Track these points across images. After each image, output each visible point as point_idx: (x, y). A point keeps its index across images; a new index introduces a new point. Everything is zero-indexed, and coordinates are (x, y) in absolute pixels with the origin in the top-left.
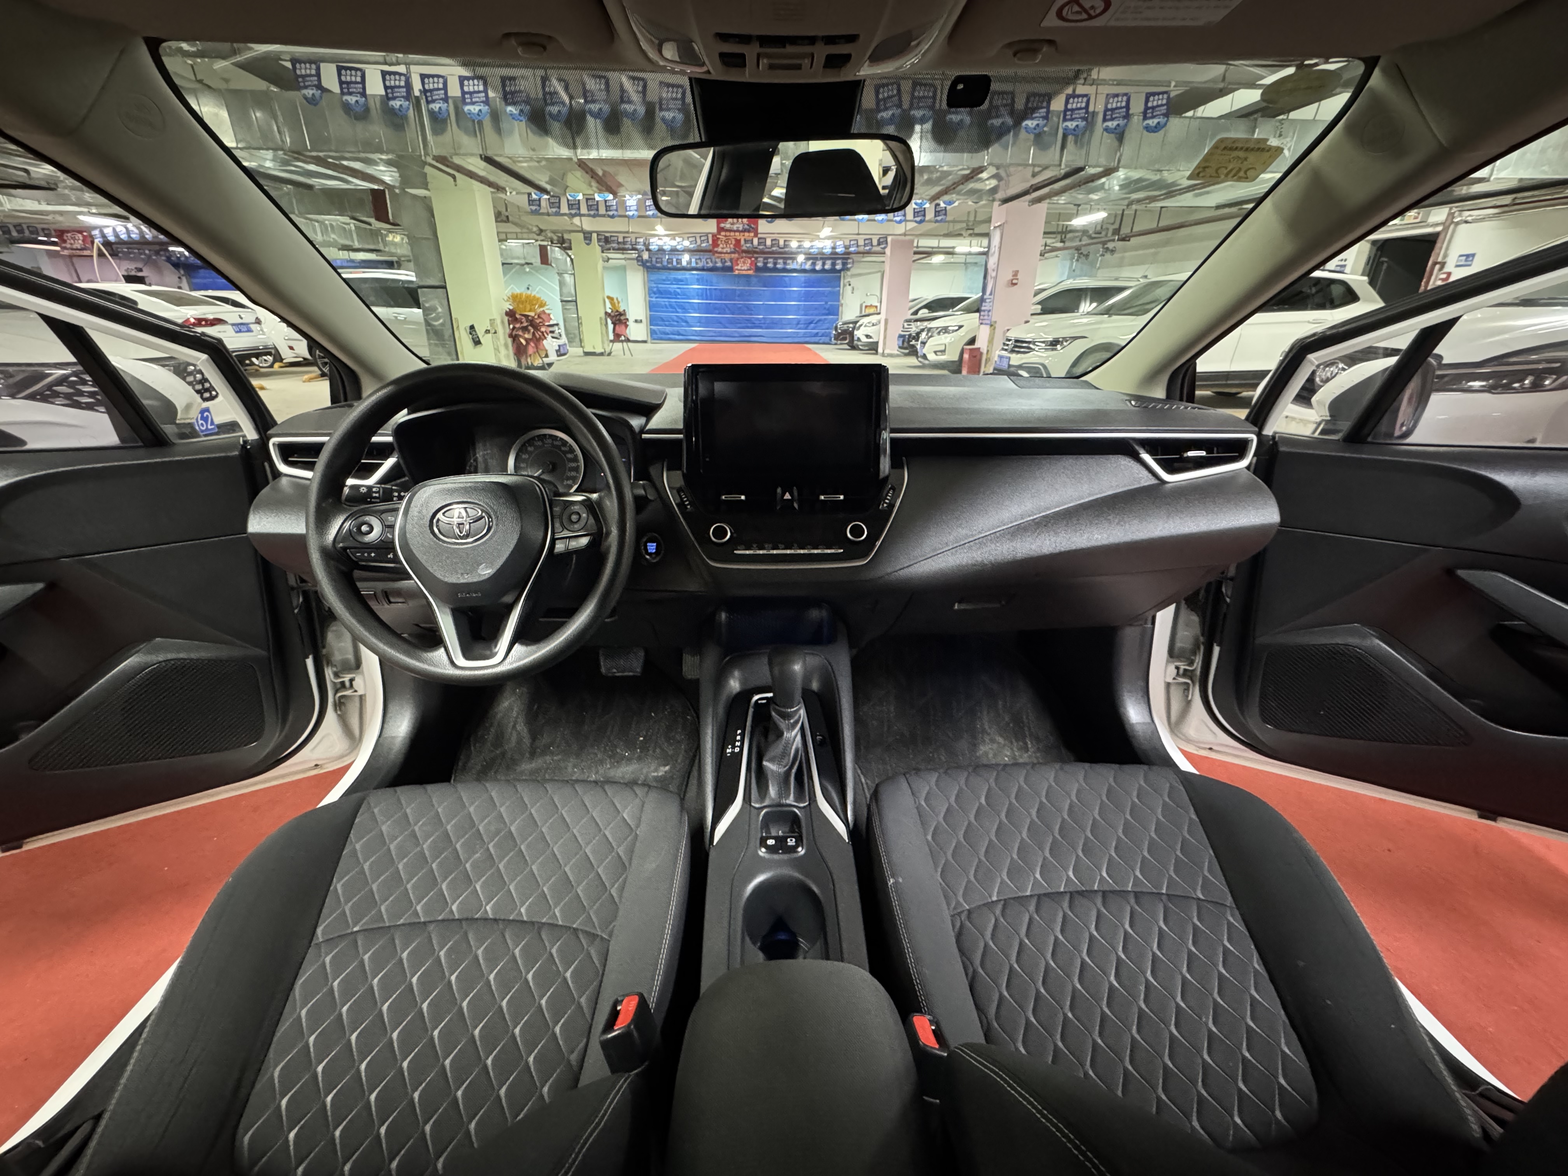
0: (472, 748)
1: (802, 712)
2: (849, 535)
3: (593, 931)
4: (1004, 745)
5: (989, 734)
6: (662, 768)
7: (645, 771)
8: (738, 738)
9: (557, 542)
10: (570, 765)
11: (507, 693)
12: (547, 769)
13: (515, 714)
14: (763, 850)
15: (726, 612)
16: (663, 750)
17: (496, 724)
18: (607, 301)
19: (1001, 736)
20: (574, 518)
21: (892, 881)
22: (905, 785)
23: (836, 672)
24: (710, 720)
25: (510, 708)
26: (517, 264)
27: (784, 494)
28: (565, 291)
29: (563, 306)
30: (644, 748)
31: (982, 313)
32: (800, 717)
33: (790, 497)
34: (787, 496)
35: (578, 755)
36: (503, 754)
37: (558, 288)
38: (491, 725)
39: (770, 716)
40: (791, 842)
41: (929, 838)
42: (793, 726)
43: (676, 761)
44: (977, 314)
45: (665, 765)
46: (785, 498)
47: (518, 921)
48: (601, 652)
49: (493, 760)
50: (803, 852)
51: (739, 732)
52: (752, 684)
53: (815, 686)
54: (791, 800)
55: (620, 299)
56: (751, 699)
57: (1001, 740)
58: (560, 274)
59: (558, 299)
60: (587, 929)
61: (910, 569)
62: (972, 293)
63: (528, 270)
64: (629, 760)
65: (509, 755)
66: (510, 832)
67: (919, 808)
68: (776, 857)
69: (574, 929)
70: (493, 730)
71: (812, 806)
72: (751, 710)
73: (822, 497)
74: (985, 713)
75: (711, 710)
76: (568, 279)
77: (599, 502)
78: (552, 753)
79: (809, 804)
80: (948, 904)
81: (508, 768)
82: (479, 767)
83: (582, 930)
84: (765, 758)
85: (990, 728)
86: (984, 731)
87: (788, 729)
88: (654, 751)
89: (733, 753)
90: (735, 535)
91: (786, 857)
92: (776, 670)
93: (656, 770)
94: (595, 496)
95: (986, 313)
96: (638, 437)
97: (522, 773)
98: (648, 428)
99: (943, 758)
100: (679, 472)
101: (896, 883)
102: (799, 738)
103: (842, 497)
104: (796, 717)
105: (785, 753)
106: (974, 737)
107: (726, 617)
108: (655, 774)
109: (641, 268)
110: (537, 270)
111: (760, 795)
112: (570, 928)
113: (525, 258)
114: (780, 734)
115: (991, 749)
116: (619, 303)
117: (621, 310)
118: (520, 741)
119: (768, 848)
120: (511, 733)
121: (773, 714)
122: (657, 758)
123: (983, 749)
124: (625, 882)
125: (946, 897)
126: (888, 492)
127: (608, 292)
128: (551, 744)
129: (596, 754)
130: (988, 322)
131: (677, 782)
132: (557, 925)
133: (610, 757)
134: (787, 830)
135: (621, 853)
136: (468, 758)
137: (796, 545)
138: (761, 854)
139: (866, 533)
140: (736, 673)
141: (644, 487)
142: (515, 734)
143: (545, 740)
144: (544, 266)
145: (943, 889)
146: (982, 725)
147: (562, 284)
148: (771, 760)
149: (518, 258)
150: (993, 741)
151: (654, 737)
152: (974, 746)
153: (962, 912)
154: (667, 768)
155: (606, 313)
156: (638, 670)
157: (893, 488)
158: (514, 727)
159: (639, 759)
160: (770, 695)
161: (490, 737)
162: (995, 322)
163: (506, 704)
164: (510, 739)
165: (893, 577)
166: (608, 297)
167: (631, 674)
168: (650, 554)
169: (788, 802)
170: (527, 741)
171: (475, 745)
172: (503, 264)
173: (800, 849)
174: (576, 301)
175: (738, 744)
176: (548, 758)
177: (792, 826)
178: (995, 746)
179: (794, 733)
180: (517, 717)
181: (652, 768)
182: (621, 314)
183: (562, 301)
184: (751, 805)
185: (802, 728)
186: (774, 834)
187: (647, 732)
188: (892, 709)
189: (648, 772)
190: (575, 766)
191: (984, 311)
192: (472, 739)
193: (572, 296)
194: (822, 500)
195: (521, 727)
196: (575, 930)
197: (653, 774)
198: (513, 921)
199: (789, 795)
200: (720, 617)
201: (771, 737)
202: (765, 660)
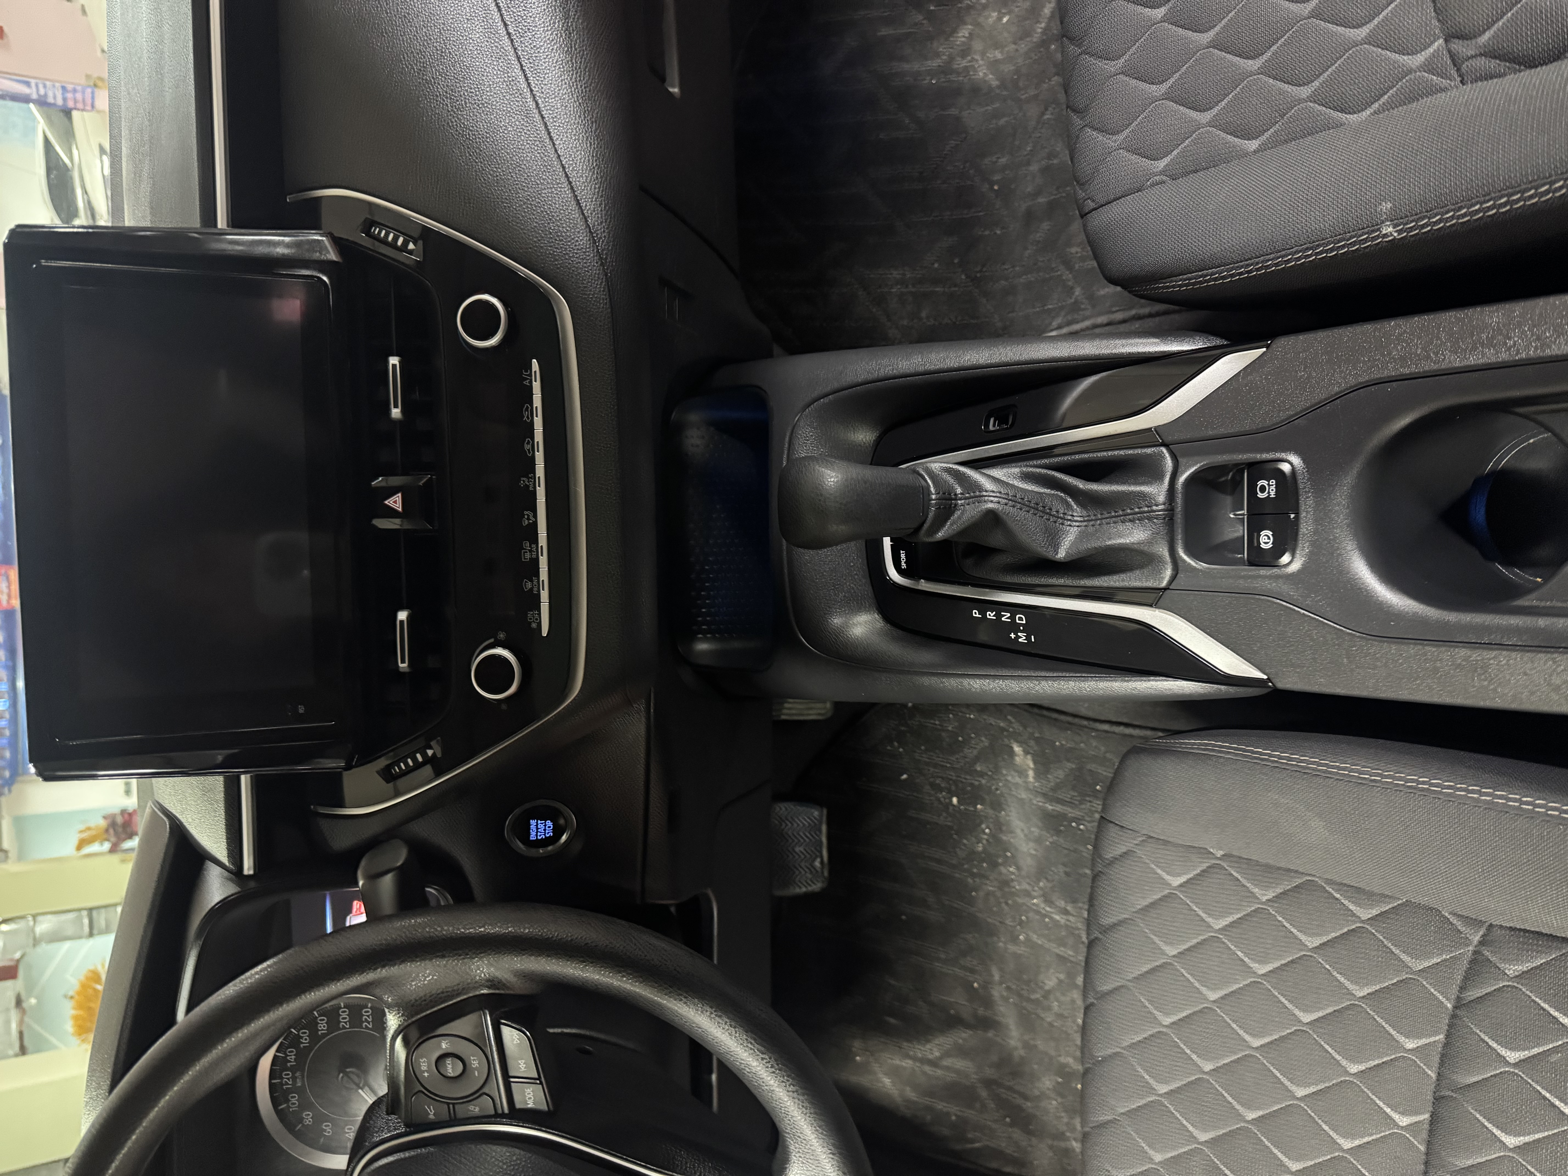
0: (977, 1145)
1: (937, 464)
2: (493, 341)
3: (1465, 964)
4: (977, 25)
5: (951, 59)
6: (1018, 760)
7: (1023, 795)
8: (991, 615)
9: (519, 1105)
10: (1012, 948)
11: (862, 1080)
12: (1020, 995)
13: (908, 1063)
14: (1286, 559)
15: (692, 637)
16: (977, 759)
17: (927, 1101)
18: (88, 850)
19: (954, 31)
20: (452, 1068)
21: (1388, 229)
22: (1115, 211)
23: (836, 385)
24: (951, 683)
25: (895, 1072)
26: (21, 1022)
27: (391, 513)
28: (70, 932)
29: (101, 933)
30: (972, 795)
31: (71, 104)
32: (949, 471)
33: (398, 497)
34: (396, 502)
35: (992, 932)
36: (989, 1083)
37: (67, 945)
38: (929, 1109)
39: (946, 543)
40: (1268, 489)
41: (1253, 145)
42: (972, 487)
43: (1003, 730)
44: (75, 114)
45: (1012, 753)
46: (399, 507)
47: (1431, 1132)
48: (779, 893)
49: (1004, 1104)
50: (1296, 460)
51: (976, 614)
52: (861, 584)
53: (864, 436)
54: (1158, 492)
55: (82, 827)
56: (895, 584)
57: (963, 33)
58: (36, 942)
59: (91, 942)
60: (1459, 978)
61: (579, 182)
62: (34, 129)
63: (33, 1001)
64: (999, 826)
65: (989, 1073)
66: (1213, 1143)
67: (1173, 175)
68: (1306, 527)
69: (1455, 1007)
70: (940, 1106)
71: (1169, 439)
72: (924, 585)
73: (396, 413)
74: (906, 66)
75: (927, 681)
76: (44, 926)
77: (408, 1008)
78: (986, 985)
79: (1166, 445)
80: (1434, 90)
81: (1016, 1074)
82: (1017, 1134)
83: (1462, 989)
84: (1050, 554)
85: (938, 55)
86: (946, 70)
87: (979, 499)
88: (982, 774)
89: (1027, 629)
90: (502, 636)
91: (1307, 504)
92: (837, 528)
93: (1022, 773)
94: (393, 1021)
95: (69, 95)
96: (252, 884)
97: (1027, 1046)
98: (225, 860)
99: (1003, 160)
100: (346, 776)
101: (1395, 220)
102: (997, 473)
103: (394, 360)
104: (950, 480)
105: (1037, 507)
106: (957, 92)
107: (705, 640)
108: (1031, 773)
109: (15, 788)
110: (30, 987)
111: (1141, 567)
112: (1454, 1016)
113: (7, 1010)
114: (993, 518)
115: (983, 54)
116: (89, 829)
117: (103, 823)
118: (961, 1052)
119: (1278, 550)
120: (947, 1068)
121: (940, 535)
122: (997, 769)
123: (983, 73)
124: (1341, 886)
125: (1411, 97)
126: (377, 238)
127: (68, 848)
128: (968, 986)
129: (988, 894)
130: (89, 90)
131: (1049, 732)
132: (1447, 1045)
133: (994, 865)
134: (1228, 500)
135: (1270, 895)
136: (999, 1154)
137: (523, 481)
138: (1295, 566)
139: (486, 297)
140: (837, 621)
141: (374, 877)
142: (948, 1062)
143: (958, 1000)
144: (21, 973)
145: (1390, 106)
146: (932, 73)
147: (56, 937)
148: (1054, 539)
149: (8, 1022)
150: (965, 52)
151: (953, 775)
152: (977, 91)
153: (1452, 56)
154: (1017, 749)
155: (114, 850)
156: (816, 813)
157: (368, 226)
158: (933, 1063)
159: (997, 805)
160: (887, 542)
161: (953, 1110)
162: (88, 77)
163: (886, 1082)
164: (957, 1072)
165: (601, 231)
166: (79, 848)
167: (824, 828)
168: (558, 832)
169: (1161, 498)
170: (962, 1036)
171: (972, 1141)
172: (23, 1050)
173: (1286, 467)
174: (90, 910)
175: (1006, 617)
176: (997, 992)
177: (1220, 488)
178: (977, 45)
179: (988, 485)
180: (914, 1059)
181: (1018, 780)
182: (113, 824)
183: (91, 935)
184: (1165, 589)
185: (976, 464)
186: (1241, 531)
187: (941, 790)
188: (896, 274)
189: (1027, 789)
190: (1015, 939)
191: (65, 99)
192: (958, 1147)
193: (80, 918)
194: (403, 412)
195: (933, 1049)
196: (1459, 1005)
197: (1031, 779)
198: (1429, 1144)
199: (1143, 496)
200: (703, 653)
201: (996, 540)
202: (807, 555)
